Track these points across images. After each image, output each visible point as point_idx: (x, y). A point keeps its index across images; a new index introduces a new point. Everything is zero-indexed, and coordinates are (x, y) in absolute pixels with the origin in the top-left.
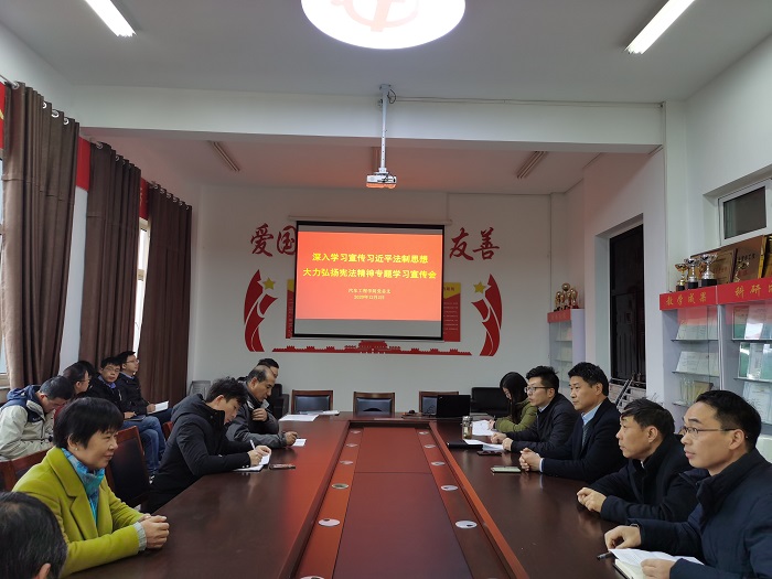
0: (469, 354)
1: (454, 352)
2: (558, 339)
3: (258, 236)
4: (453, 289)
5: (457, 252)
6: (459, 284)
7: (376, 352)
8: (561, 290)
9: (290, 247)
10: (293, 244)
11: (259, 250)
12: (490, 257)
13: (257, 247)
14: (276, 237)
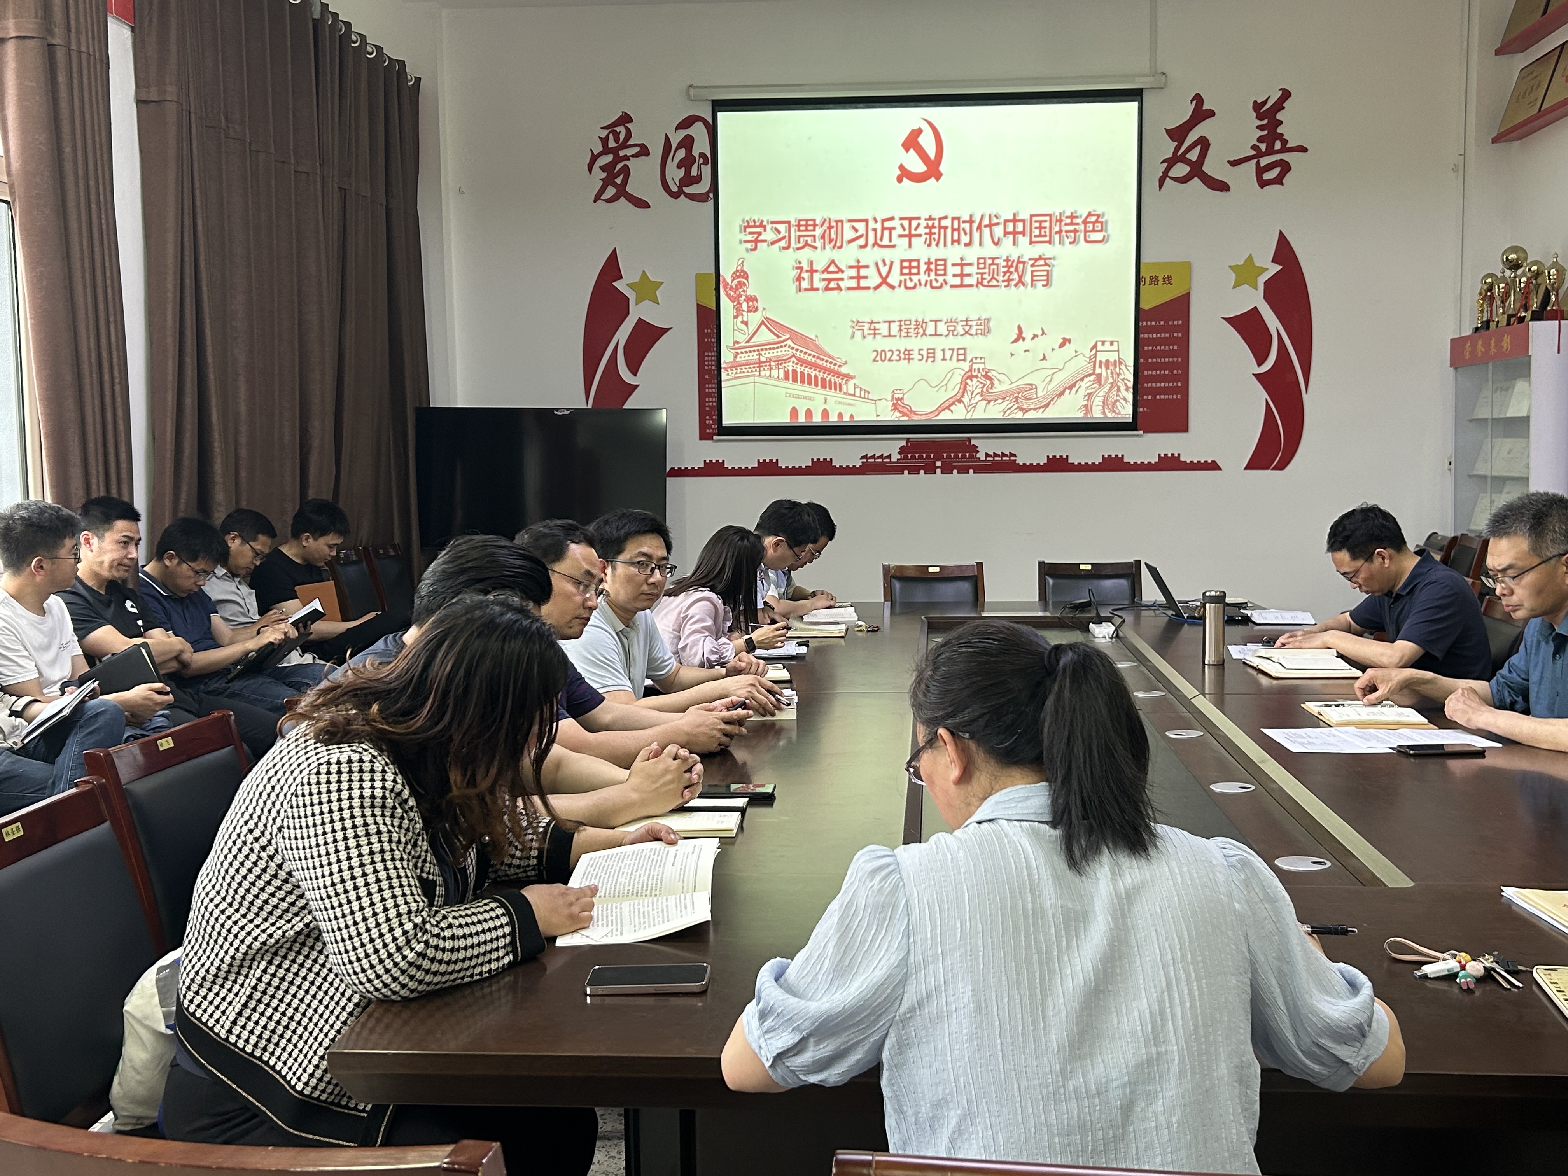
0: (1213, 466)
1: (1169, 463)
2: (1483, 413)
3: (606, 151)
4: (1168, 280)
5: (1181, 170)
6: (1186, 267)
7: (947, 469)
8: (1498, 268)
9: (698, 179)
10: (707, 170)
11: (611, 191)
12: (1279, 180)
13: (606, 183)
14: (657, 151)
